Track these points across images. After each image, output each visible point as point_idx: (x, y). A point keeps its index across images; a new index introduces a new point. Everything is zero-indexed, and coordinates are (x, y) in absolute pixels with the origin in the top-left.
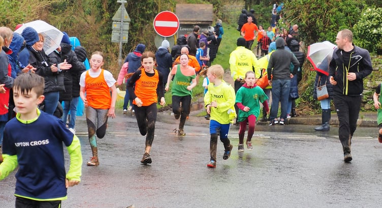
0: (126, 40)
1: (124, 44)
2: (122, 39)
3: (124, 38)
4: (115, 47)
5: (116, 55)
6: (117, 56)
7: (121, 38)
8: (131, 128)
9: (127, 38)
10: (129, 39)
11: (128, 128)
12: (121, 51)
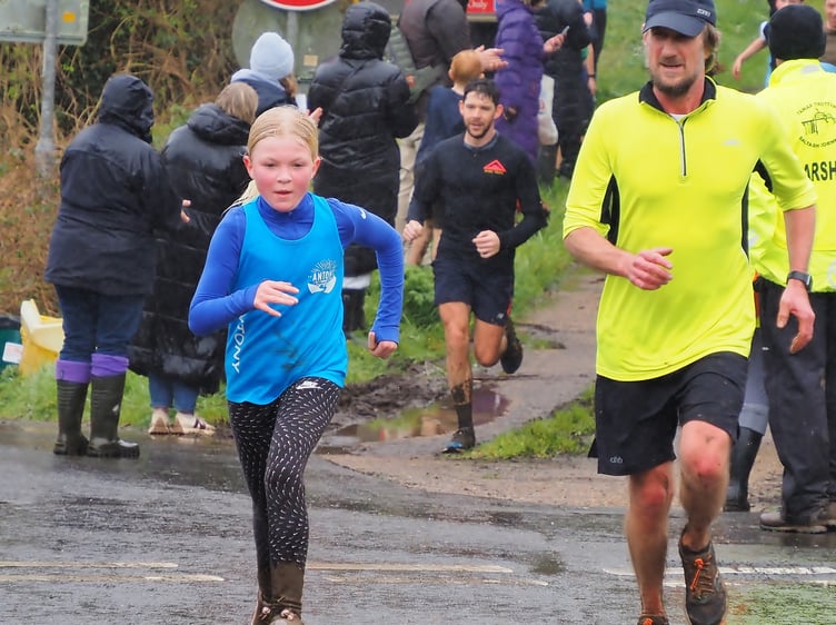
0: (77, 28)
1: (65, 53)
2: (56, 27)
3: (67, 16)
4: (22, 68)
5: (26, 112)
6: (30, 116)
7: (50, 19)
8: (81, 534)
9: (84, 20)
10: (94, 19)
11: (65, 532)
12: (48, 93)
